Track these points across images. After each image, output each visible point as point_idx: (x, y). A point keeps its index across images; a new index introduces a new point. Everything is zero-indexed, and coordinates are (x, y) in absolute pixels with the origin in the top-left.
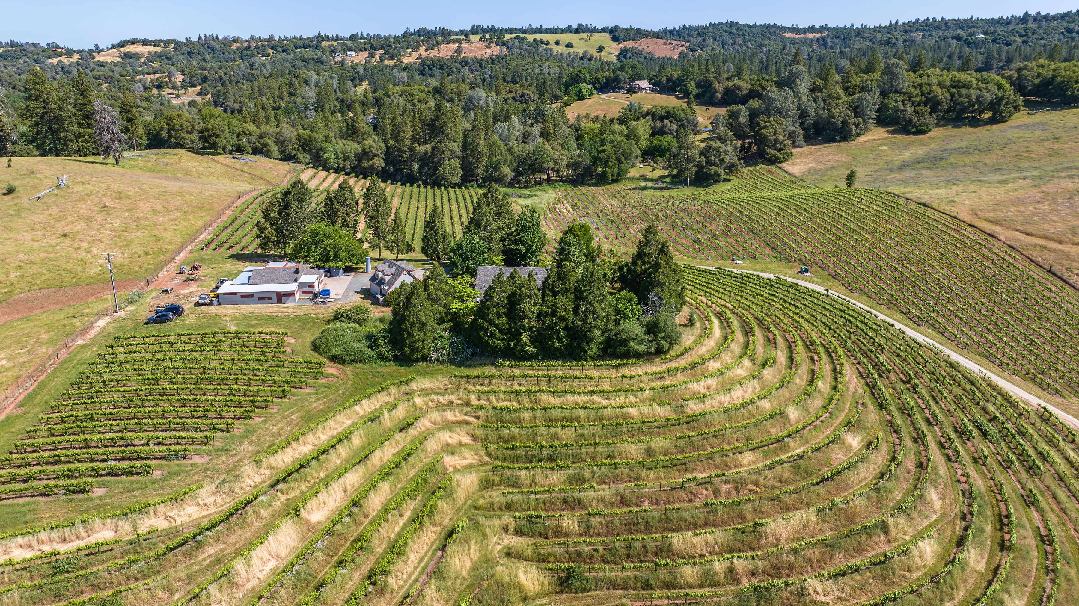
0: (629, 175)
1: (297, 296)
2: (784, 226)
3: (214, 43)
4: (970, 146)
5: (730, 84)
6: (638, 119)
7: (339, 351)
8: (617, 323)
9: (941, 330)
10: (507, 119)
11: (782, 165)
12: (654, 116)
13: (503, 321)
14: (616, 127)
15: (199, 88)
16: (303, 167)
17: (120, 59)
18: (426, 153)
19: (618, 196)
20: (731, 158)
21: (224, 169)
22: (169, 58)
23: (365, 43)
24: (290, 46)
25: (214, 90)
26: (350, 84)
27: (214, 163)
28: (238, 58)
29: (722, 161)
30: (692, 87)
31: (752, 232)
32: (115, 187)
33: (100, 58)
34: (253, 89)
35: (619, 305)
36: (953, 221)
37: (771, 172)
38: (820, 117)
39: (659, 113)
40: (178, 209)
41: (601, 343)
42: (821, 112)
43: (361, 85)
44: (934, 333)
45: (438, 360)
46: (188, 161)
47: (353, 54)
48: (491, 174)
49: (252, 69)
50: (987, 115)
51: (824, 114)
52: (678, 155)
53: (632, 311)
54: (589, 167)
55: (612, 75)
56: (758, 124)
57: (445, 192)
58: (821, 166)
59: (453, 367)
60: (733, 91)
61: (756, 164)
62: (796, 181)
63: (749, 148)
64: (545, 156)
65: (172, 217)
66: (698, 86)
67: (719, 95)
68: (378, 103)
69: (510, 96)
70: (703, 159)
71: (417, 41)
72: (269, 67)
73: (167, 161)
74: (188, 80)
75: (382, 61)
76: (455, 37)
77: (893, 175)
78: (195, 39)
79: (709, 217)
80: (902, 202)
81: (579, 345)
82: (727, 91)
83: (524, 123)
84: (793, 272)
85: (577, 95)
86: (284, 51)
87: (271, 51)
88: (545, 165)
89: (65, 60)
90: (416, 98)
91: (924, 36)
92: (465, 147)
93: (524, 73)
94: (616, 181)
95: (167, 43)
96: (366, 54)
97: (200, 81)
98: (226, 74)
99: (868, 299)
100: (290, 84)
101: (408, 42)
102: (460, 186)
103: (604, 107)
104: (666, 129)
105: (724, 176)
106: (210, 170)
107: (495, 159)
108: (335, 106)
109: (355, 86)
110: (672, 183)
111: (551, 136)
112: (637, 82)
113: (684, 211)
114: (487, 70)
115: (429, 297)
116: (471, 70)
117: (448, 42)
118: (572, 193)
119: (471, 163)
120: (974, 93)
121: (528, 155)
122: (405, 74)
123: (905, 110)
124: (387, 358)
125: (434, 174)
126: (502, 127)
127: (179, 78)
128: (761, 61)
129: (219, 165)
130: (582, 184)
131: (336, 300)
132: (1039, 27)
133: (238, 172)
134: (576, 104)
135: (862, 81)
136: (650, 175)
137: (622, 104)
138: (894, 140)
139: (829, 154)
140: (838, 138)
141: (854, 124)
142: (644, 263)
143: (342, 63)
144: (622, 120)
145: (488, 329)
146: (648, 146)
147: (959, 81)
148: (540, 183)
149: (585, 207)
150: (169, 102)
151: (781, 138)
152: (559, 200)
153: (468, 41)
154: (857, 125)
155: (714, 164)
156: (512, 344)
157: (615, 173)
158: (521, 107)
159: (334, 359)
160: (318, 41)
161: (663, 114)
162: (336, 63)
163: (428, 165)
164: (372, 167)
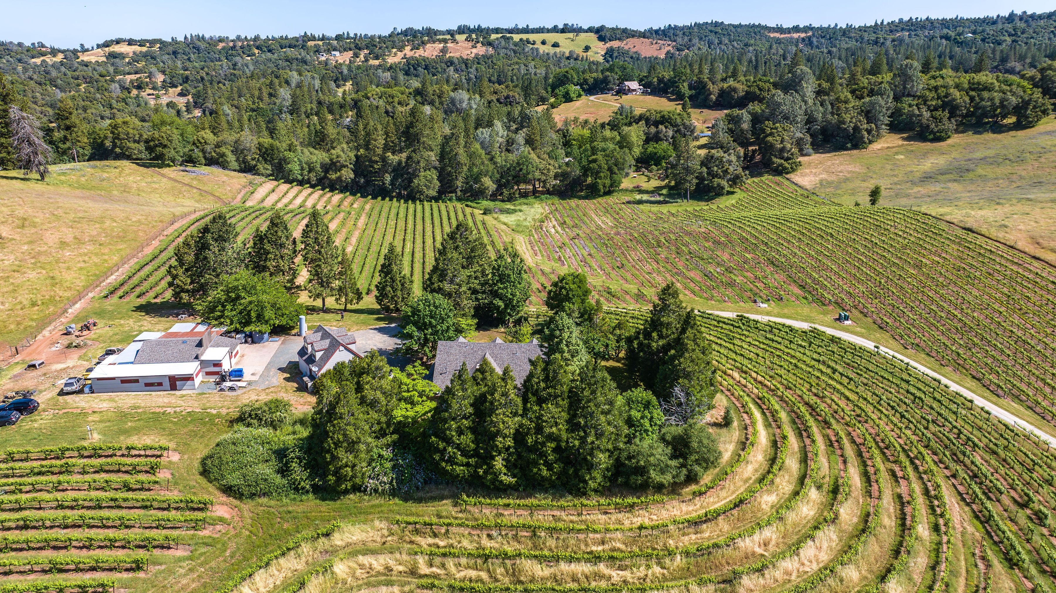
0: (623, 186)
1: (198, 380)
2: (810, 256)
3: (199, 43)
4: (998, 155)
5: (726, 85)
6: (630, 124)
7: (233, 479)
8: (629, 440)
9: (1029, 403)
10: (490, 124)
11: (790, 176)
12: (647, 121)
13: (467, 440)
14: (608, 133)
15: (180, 88)
16: (263, 179)
17: (104, 59)
18: (400, 163)
19: (612, 212)
20: (735, 168)
21: (170, 184)
22: (153, 58)
23: (350, 43)
24: (275, 46)
25: (193, 91)
26: (333, 85)
27: (160, 177)
28: (223, 58)
29: (726, 172)
30: (684, 88)
31: (772, 263)
32: (20, 212)
33: (85, 58)
34: (232, 89)
35: (633, 413)
36: (1011, 252)
37: (778, 184)
38: (829, 122)
39: (653, 118)
40: (93, 241)
41: (607, 469)
42: (829, 117)
43: (344, 85)
44: (1022, 409)
45: (376, 491)
46: (130, 175)
47: (337, 53)
48: (471, 186)
49: (234, 69)
50: (1011, 120)
51: (834, 119)
52: (677, 165)
53: (651, 419)
54: (579, 178)
55: (601, 76)
56: (763, 131)
57: (419, 207)
58: (833, 178)
59: (397, 500)
60: (729, 93)
61: (761, 175)
62: (809, 194)
63: (753, 157)
64: (530, 166)
65: (81, 251)
66: (691, 87)
67: (713, 97)
68: (356, 104)
69: (494, 98)
70: (705, 169)
71: (403, 41)
72: (252, 68)
73: (105, 175)
74: (168, 81)
75: (366, 60)
76: (441, 37)
77: (916, 189)
78: (181, 38)
79: (719, 243)
80: (943, 225)
81: (576, 472)
82: (722, 93)
83: (508, 128)
84: (829, 318)
85: (564, 96)
86: (269, 51)
87: (256, 51)
88: (530, 176)
89: (49, 59)
90: (396, 100)
91: (910, 36)
92: (442, 156)
93: (510, 73)
94: (608, 193)
95: (153, 42)
96: (350, 53)
97: (181, 81)
98: (207, 74)
99: (928, 358)
100: (271, 84)
101: (394, 42)
102: (437, 199)
103: (592, 110)
104: (661, 135)
105: (727, 188)
106: (154, 185)
107: (475, 170)
108: (312, 109)
109: (338, 86)
110: (669, 195)
111: (537, 144)
112: (626, 83)
113: (689, 234)
114: (473, 70)
115: (362, 401)
116: (456, 70)
117: (434, 42)
118: (560, 207)
119: (449, 174)
120: (997, 96)
121: (511, 165)
122: (388, 75)
123: (921, 115)
124: (303, 488)
125: (409, 186)
126: (484, 133)
127: (160, 78)
128: (750, 61)
129: (164, 180)
130: (571, 197)
131: (250, 383)
132: (1029, 26)
133: (185, 188)
134: (563, 106)
135: (870, 83)
136: (645, 186)
137: (612, 106)
138: (909, 148)
139: (841, 164)
140: (849, 145)
141: (867, 130)
142: (661, 337)
143: (326, 63)
144: (614, 125)
145: (445, 449)
146: (641, 153)
147: (979, 83)
148: (524, 195)
149: (576, 226)
150: (146, 104)
151: (789, 146)
152: (546, 217)
153: (454, 41)
154: (869, 132)
155: (716, 176)
156: (481, 472)
157: (607, 185)
158: (505, 109)
159: (228, 490)
160: (304, 41)
161: (658, 119)
162: (320, 63)
163: (402, 175)
164: (339, 178)
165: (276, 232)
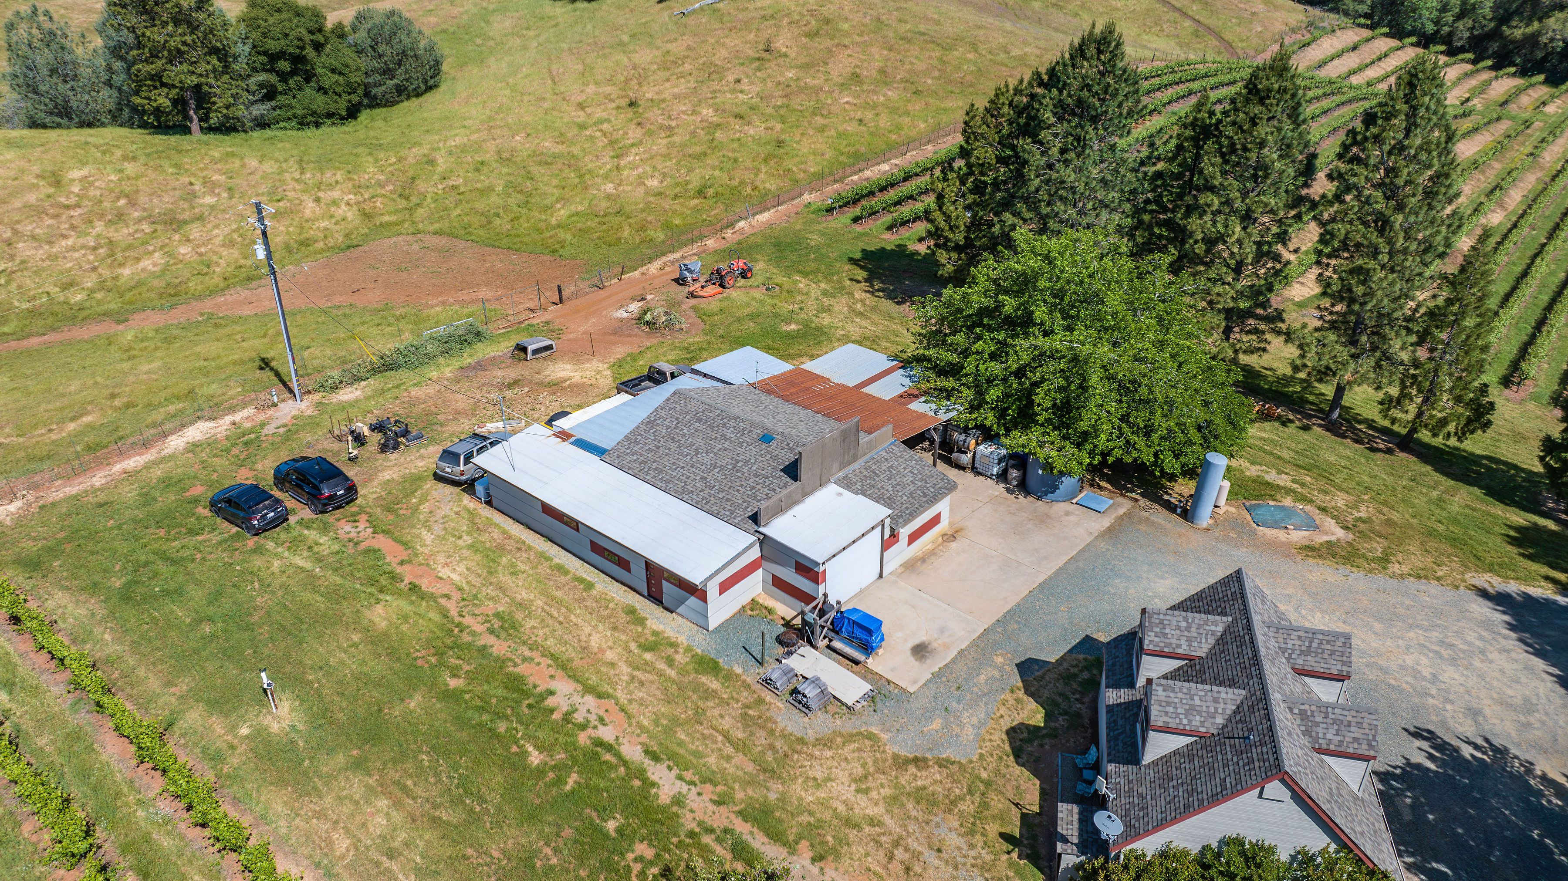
16: (1348, 21)
131: (879, 695)
164: (1532, 40)
165: (1254, 122)
